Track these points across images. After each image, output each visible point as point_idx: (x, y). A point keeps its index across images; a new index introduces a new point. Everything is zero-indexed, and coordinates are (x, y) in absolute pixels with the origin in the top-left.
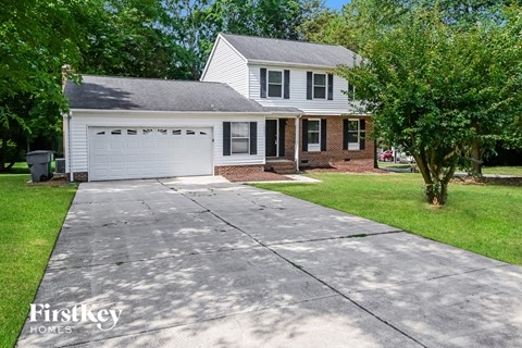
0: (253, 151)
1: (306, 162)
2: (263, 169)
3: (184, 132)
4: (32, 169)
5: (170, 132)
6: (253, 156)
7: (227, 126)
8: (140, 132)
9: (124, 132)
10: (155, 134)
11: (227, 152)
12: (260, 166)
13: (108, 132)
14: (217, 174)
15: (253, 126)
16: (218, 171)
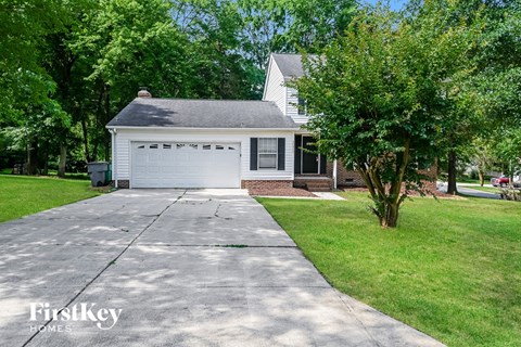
0: (281, 166)
1: (351, 180)
2: (291, 185)
3: (213, 147)
4: (91, 176)
5: (200, 147)
6: (281, 172)
7: (254, 142)
8: (174, 147)
9: (161, 146)
10: (187, 148)
11: (254, 166)
12: (288, 182)
13: (147, 146)
14: (243, 187)
15: (281, 142)
16: (244, 184)
